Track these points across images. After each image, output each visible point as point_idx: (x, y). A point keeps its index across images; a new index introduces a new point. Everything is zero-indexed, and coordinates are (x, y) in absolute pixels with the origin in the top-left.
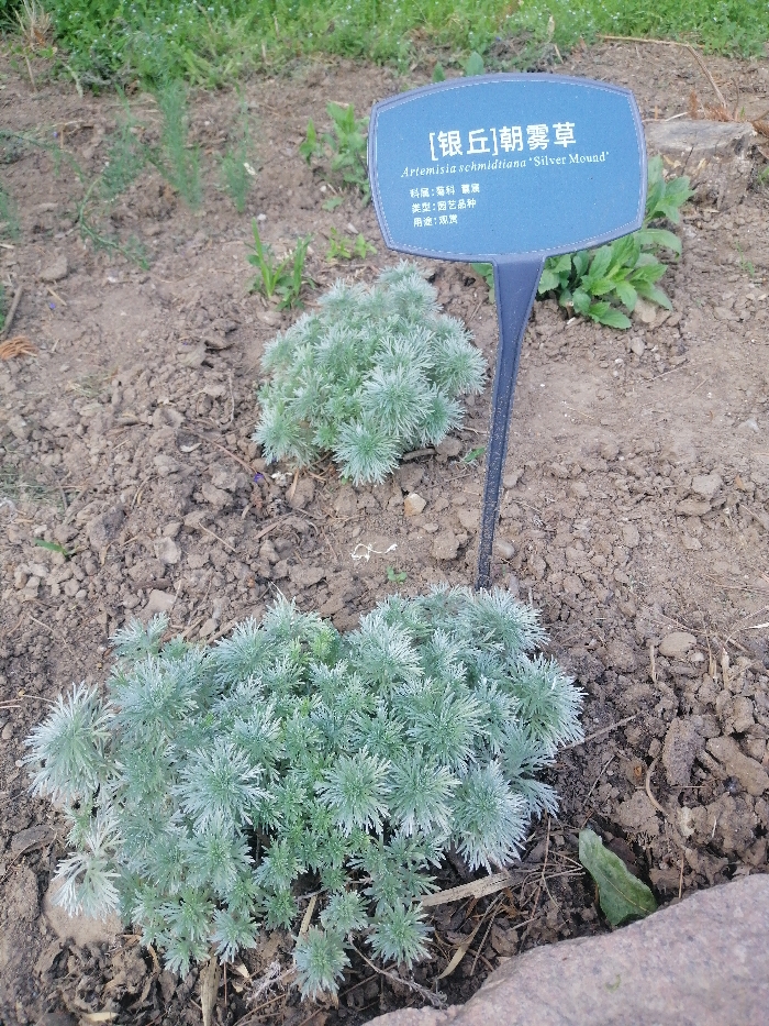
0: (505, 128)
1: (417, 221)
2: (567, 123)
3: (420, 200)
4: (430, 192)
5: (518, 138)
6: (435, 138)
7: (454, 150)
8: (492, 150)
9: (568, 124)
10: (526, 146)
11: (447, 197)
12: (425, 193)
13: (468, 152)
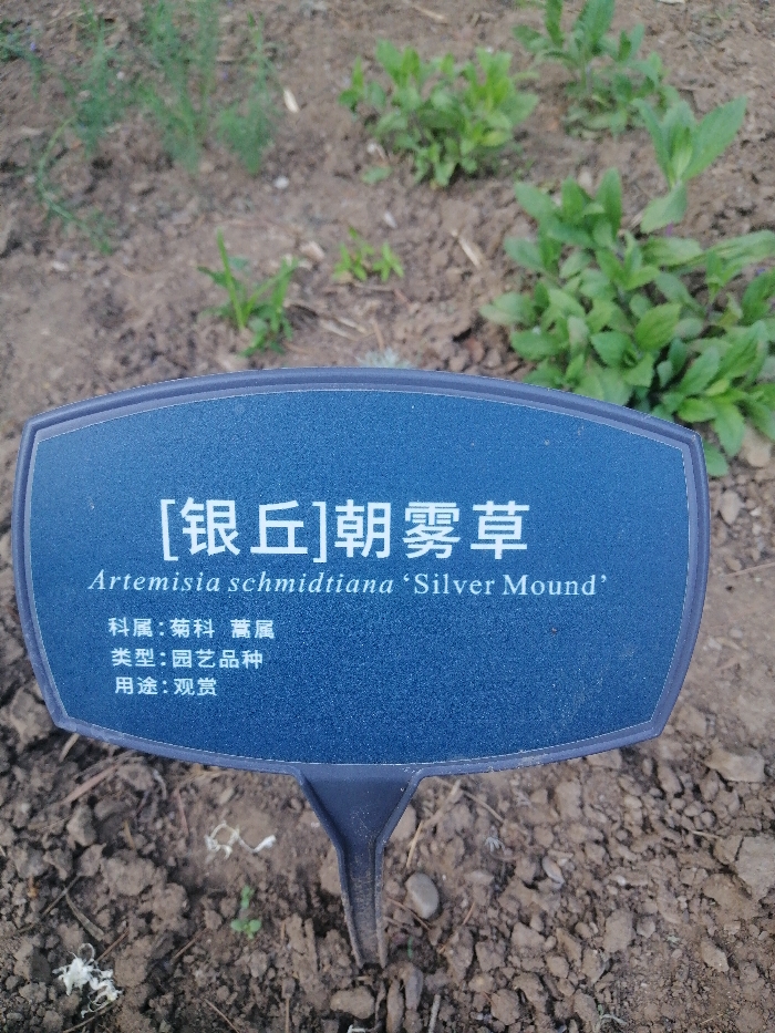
0: (350, 502)
1: (124, 685)
2: (512, 503)
3: (132, 643)
4: (154, 627)
5: (379, 528)
6: (174, 512)
7: (219, 542)
8: (315, 551)
9: (512, 507)
10: (399, 548)
11: (193, 643)
12: (143, 628)
13: (254, 550)
